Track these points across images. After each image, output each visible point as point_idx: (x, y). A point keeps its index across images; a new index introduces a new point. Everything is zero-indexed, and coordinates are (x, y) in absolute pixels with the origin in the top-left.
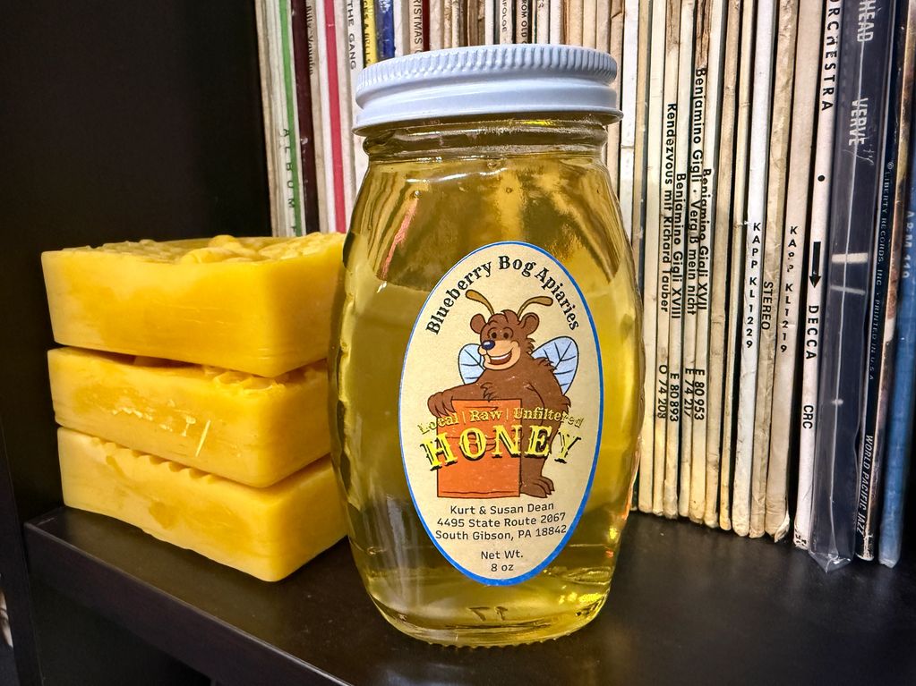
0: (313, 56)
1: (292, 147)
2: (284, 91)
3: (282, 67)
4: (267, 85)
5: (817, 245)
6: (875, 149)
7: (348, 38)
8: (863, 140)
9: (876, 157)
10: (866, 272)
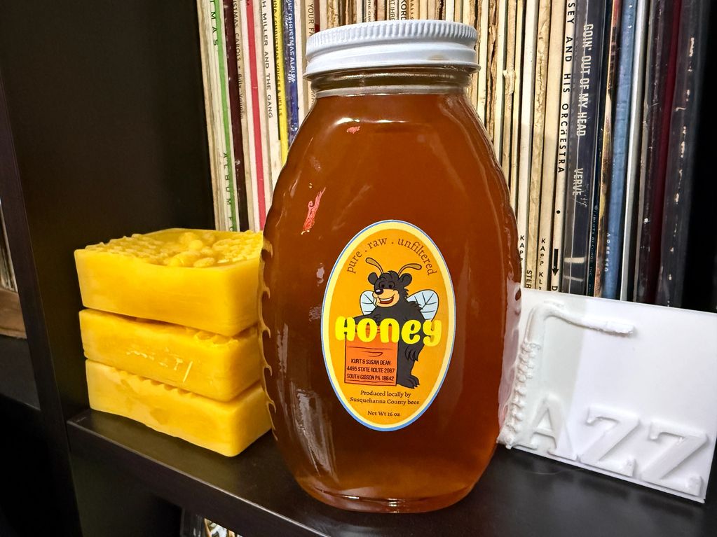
0: (243, 107)
1: (229, 165)
2: (223, 127)
3: (221, 112)
4: (211, 121)
5: (556, 251)
6: (588, 197)
7: (267, 98)
8: (580, 193)
9: (588, 203)
10: (583, 269)
